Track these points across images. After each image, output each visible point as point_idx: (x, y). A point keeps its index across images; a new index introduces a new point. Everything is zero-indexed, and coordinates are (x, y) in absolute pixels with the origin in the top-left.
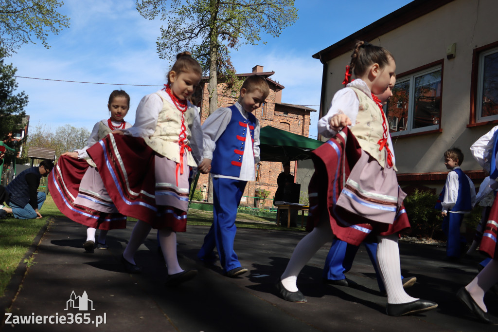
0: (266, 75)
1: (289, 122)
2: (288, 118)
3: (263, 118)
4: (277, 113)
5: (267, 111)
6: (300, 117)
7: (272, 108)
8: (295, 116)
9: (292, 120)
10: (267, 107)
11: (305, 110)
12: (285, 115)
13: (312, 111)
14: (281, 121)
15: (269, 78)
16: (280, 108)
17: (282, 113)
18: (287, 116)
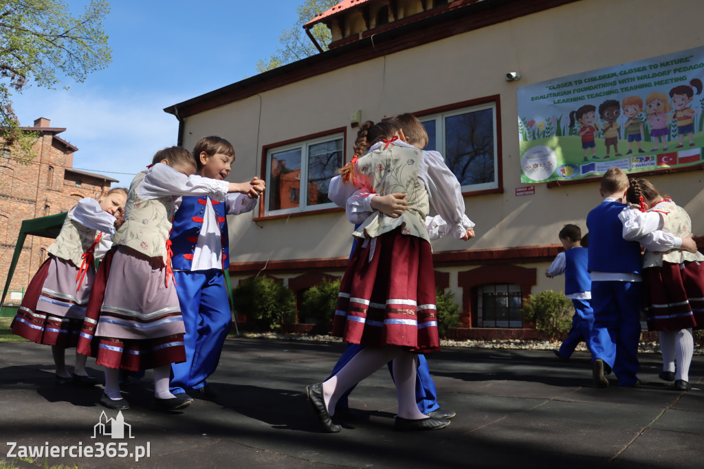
0: (53, 132)
1: (82, 195)
2: (81, 190)
3: (48, 187)
4: (67, 182)
5: (54, 179)
6: (98, 188)
7: (60, 175)
8: (91, 187)
9: (87, 192)
10: (54, 174)
11: (104, 180)
12: (78, 185)
13: (113, 181)
14: (73, 193)
15: (57, 135)
16: (70, 175)
17: (73, 183)
18: (80, 186)
